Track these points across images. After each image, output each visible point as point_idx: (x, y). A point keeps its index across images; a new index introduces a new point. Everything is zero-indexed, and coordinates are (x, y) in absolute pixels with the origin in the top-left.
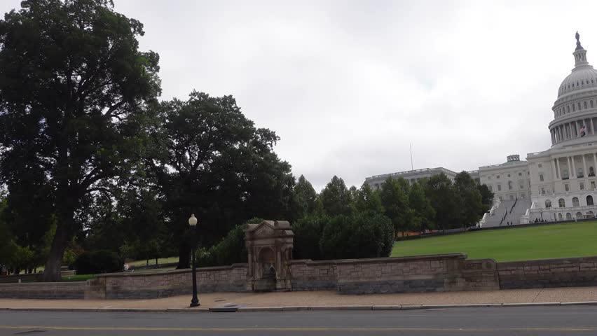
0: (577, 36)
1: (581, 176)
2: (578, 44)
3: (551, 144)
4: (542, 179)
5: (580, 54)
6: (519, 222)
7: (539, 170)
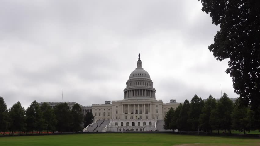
0: (139, 55)
1: (132, 113)
2: (139, 59)
3: (124, 98)
4: (117, 113)
5: (139, 63)
6: (101, 131)
7: (117, 109)
